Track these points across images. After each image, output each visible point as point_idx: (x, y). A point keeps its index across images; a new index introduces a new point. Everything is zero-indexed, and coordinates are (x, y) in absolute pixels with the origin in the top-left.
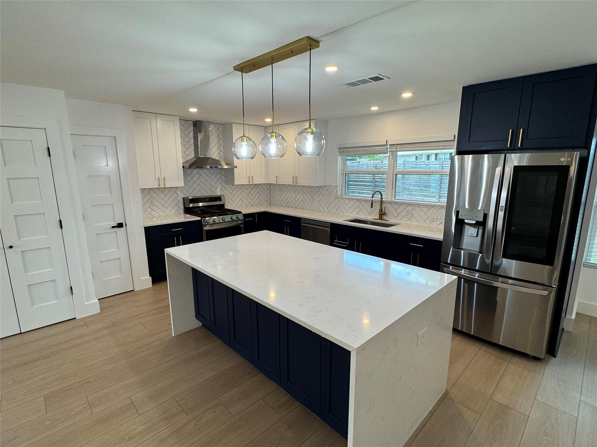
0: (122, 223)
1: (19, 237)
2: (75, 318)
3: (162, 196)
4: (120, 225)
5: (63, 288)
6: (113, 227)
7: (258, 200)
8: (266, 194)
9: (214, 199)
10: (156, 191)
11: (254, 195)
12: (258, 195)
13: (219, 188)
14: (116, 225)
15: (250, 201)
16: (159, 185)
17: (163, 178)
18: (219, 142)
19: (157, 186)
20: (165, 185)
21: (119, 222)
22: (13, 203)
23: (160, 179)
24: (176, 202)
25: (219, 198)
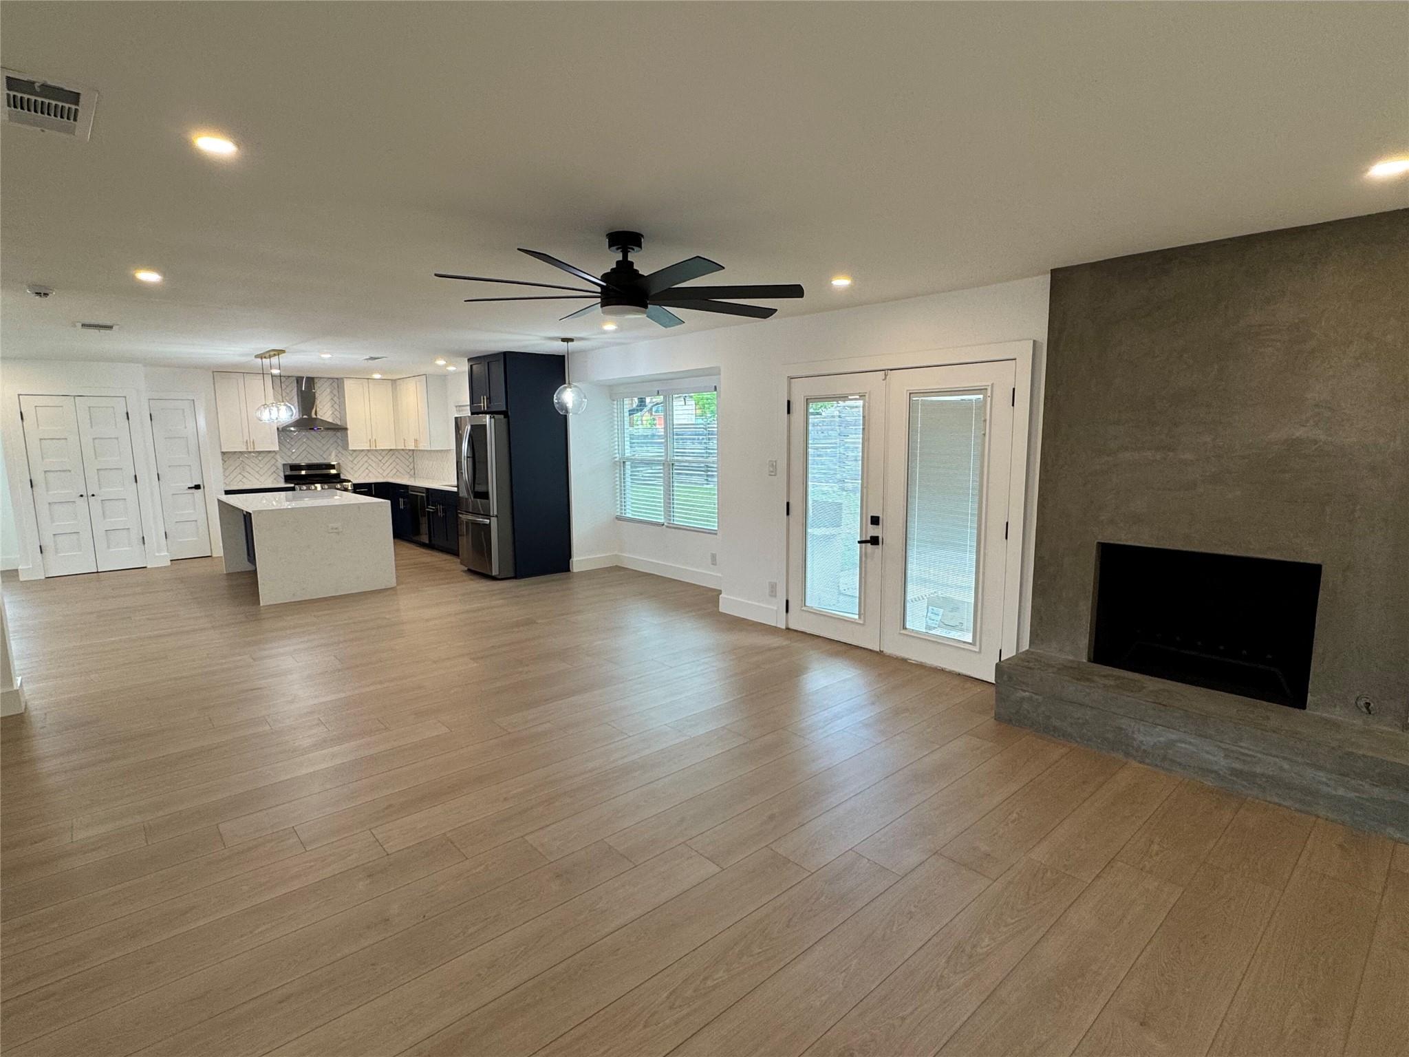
1: (100, 488)
2: (145, 567)
4: (197, 487)
5: (135, 536)
6: (189, 488)
7: (395, 470)
8: (408, 463)
9: (324, 466)
10: (242, 454)
11: (387, 465)
12: (394, 464)
13: (333, 454)
15: (381, 471)
16: (247, 449)
17: (252, 441)
18: (332, 399)
19: (245, 450)
20: (254, 449)
21: (197, 484)
22: (96, 458)
23: (248, 442)
24: (274, 468)
25: (331, 466)
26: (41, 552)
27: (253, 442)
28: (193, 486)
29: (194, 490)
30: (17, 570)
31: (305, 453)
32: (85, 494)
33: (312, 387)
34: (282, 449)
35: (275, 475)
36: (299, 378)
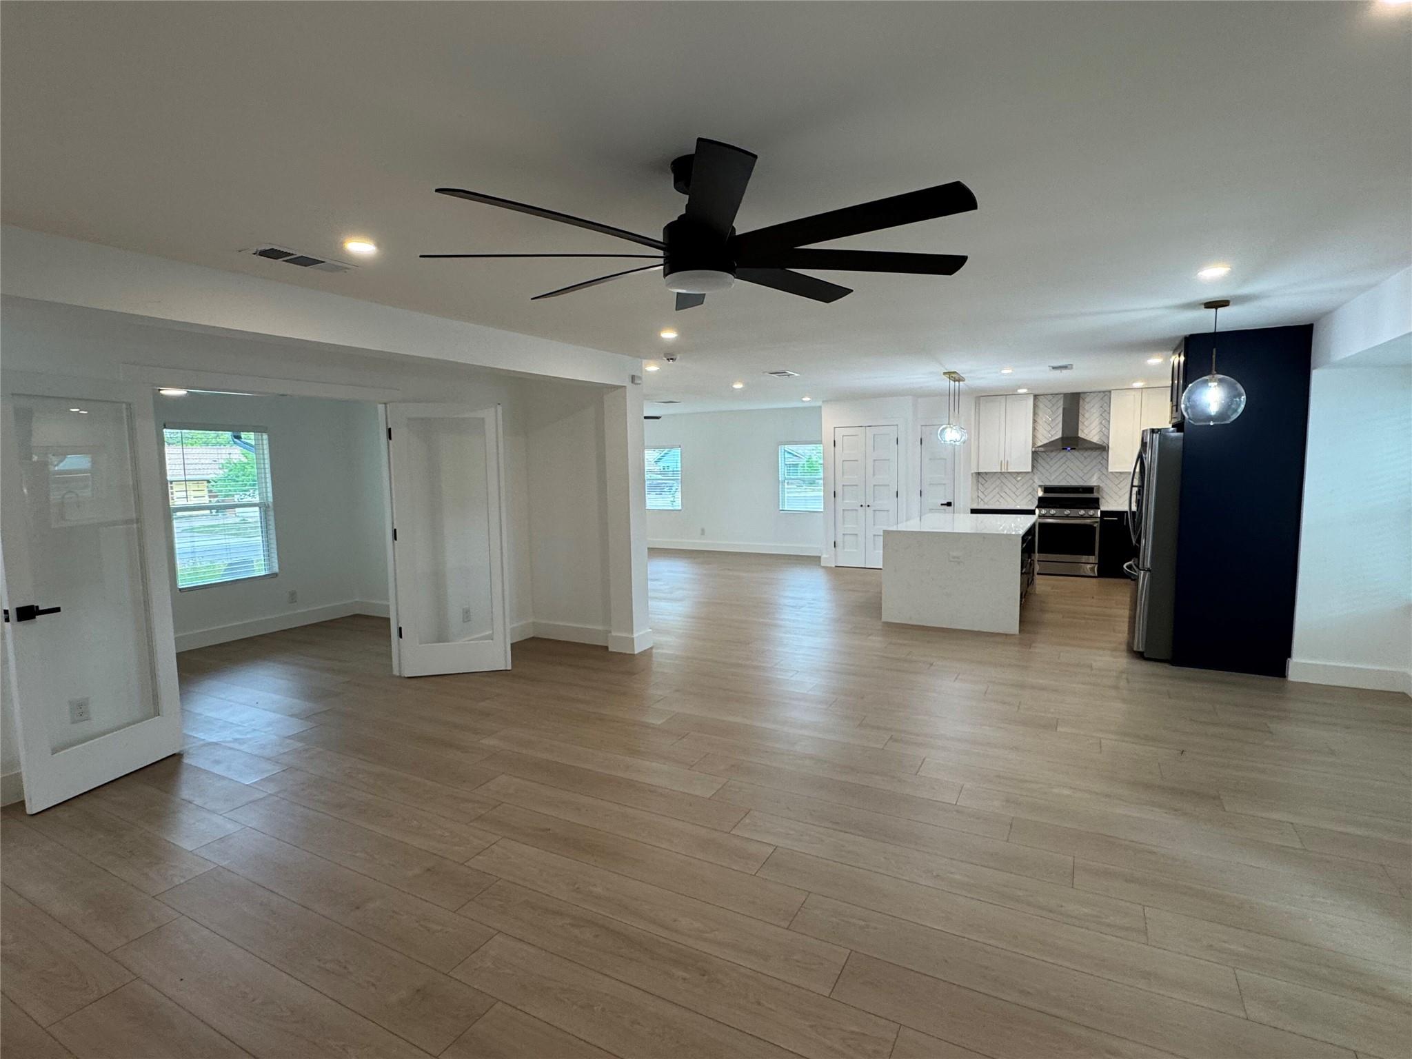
0: (951, 503)
1: (874, 500)
3: (1019, 481)
4: (949, 504)
6: (941, 505)
9: (1081, 490)
10: (1009, 476)
16: (1001, 469)
17: (1006, 462)
18: (1101, 415)
19: (998, 471)
20: (1007, 469)
21: (949, 501)
22: (874, 475)
23: (1003, 462)
24: (1030, 490)
25: (1090, 490)
26: (835, 546)
28: (946, 503)
29: (946, 507)
30: (820, 557)
31: (1064, 474)
32: (863, 505)
33: (1078, 403)
34: (1035, 470)
35: (1030, 496)
36: (1066, 395)
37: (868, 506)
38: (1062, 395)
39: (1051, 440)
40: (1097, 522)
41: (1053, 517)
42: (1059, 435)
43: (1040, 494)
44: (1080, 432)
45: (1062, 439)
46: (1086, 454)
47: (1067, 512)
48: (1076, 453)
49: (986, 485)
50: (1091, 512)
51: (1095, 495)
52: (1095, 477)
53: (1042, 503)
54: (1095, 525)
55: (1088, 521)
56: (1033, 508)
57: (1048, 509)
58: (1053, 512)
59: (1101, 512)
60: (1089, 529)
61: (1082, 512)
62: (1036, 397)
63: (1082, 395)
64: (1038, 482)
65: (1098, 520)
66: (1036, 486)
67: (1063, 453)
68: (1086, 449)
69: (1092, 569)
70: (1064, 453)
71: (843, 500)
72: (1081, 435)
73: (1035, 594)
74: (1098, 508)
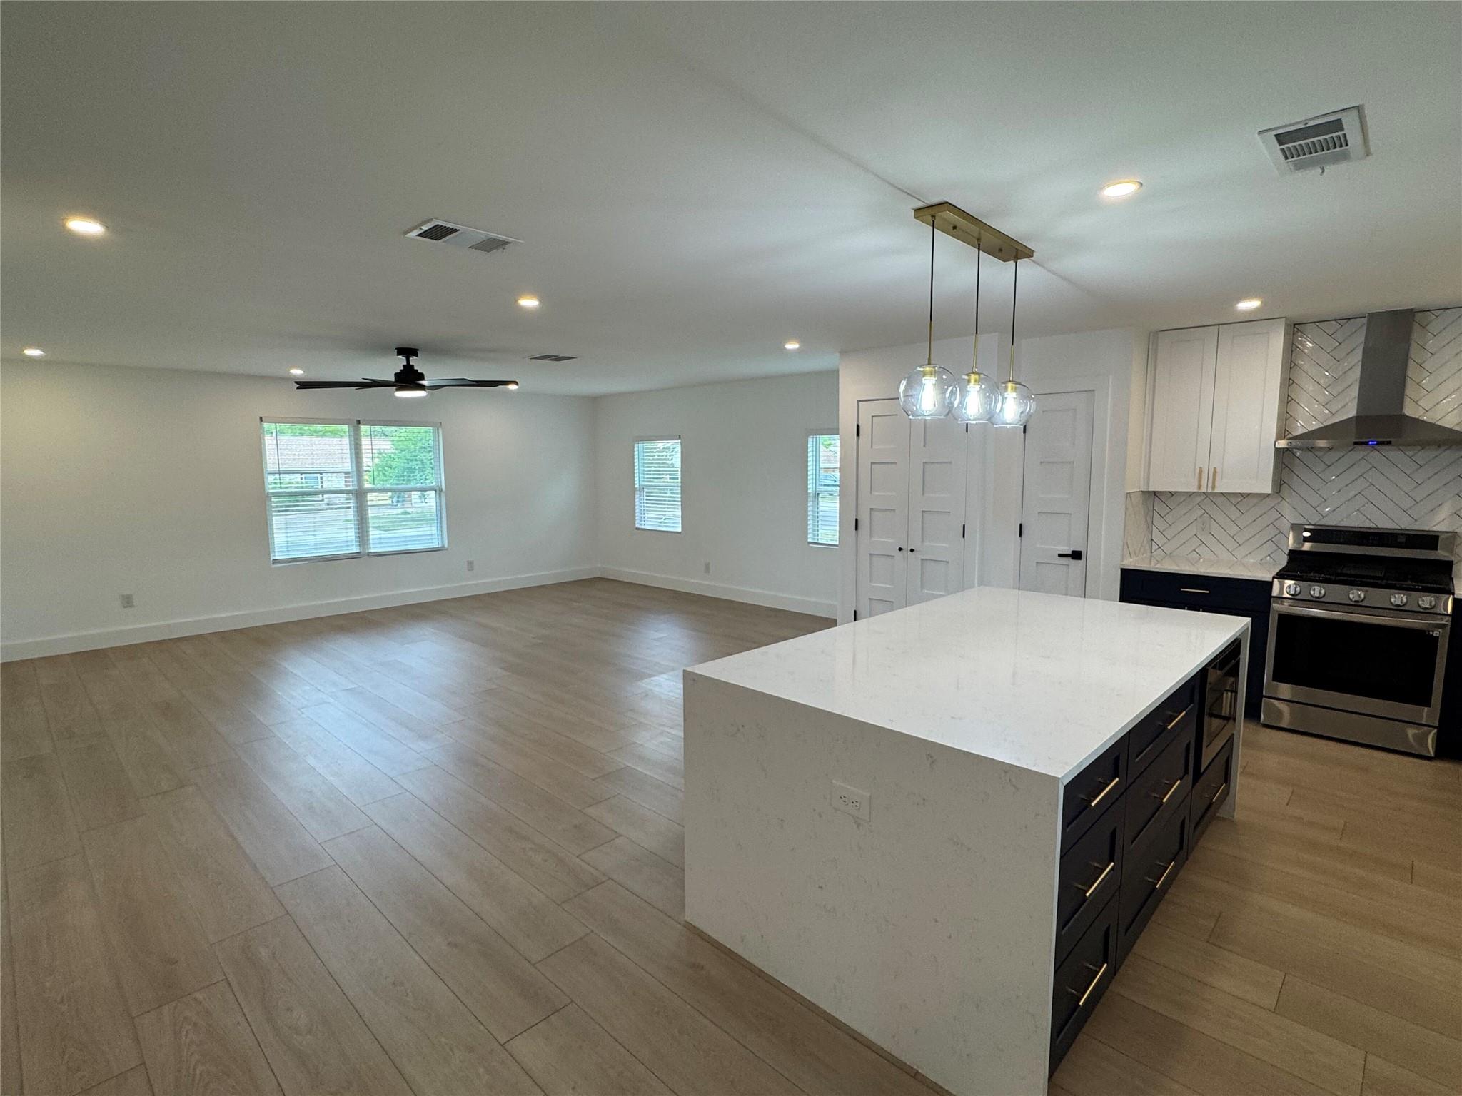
0: (1080, 552)
1: (923, 540)
3: (1234, 514)
4: (1076, 555)
6: (1060, 555)
9: (1403, 540)
10: (1219, 500)
14: (1070, 553)
16: (1200, 487)
17: (1212, 470)
19: (1195, 490)
20: (1213, 487)
21: (1077, 549)
22: (924, 491)
23: (1206, 471)
24: (1271, 532)
25: (1430, 540)
27: (1215, 472)
28: (1068, 552)
29: (1068, 561)
32: (904, 547)
33: (1407, 339)
34: (1285, 491)
35: (1270, 547)
36: (1372, 316)
37: (912, 550)
38: (1365, 320)
39: (1326, 424)
40: (1443, 626)
41: (1317, 602)
42: (1352, 412)
43: (1291, 543)
44: (1407, 402)
45: (1359, 420)
46: (1422, 456)
47: (1356, 594)
48: (1392, 453)
49: (1170, 518)
50: (1426, 601)
51: (1441, 554)
52: (1444, 513)
53: (1298, 565)
54: (1436, 634)
55: (1417, 623)
56: (1266, 576)
57: (1306, 584)
58: (1317, 590)
59: (1456, 601)
60: (1421, 642)
61: (1398, 598)
62: (1295, 328)
63: (1418, 316)
64: (1290, 517)
65: (1446, 621)
66: (1285, 524)
67: (1360, 452)
68: (1424, 445)
69: (1422, 740)
70: (1362, 454)
71: (871, 536)
72: (1410, 410)
73: (1231, 822)
74: (1446, 589)
